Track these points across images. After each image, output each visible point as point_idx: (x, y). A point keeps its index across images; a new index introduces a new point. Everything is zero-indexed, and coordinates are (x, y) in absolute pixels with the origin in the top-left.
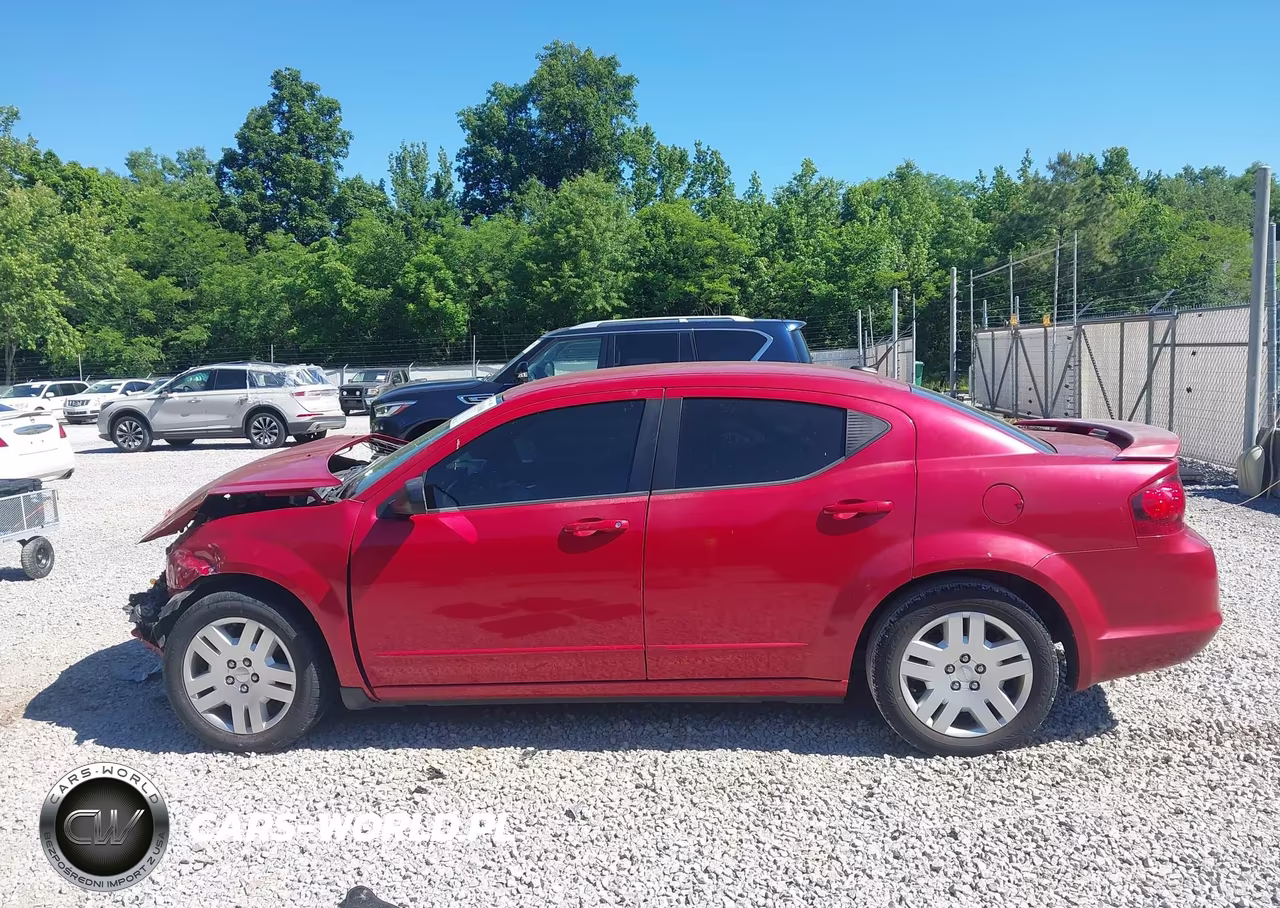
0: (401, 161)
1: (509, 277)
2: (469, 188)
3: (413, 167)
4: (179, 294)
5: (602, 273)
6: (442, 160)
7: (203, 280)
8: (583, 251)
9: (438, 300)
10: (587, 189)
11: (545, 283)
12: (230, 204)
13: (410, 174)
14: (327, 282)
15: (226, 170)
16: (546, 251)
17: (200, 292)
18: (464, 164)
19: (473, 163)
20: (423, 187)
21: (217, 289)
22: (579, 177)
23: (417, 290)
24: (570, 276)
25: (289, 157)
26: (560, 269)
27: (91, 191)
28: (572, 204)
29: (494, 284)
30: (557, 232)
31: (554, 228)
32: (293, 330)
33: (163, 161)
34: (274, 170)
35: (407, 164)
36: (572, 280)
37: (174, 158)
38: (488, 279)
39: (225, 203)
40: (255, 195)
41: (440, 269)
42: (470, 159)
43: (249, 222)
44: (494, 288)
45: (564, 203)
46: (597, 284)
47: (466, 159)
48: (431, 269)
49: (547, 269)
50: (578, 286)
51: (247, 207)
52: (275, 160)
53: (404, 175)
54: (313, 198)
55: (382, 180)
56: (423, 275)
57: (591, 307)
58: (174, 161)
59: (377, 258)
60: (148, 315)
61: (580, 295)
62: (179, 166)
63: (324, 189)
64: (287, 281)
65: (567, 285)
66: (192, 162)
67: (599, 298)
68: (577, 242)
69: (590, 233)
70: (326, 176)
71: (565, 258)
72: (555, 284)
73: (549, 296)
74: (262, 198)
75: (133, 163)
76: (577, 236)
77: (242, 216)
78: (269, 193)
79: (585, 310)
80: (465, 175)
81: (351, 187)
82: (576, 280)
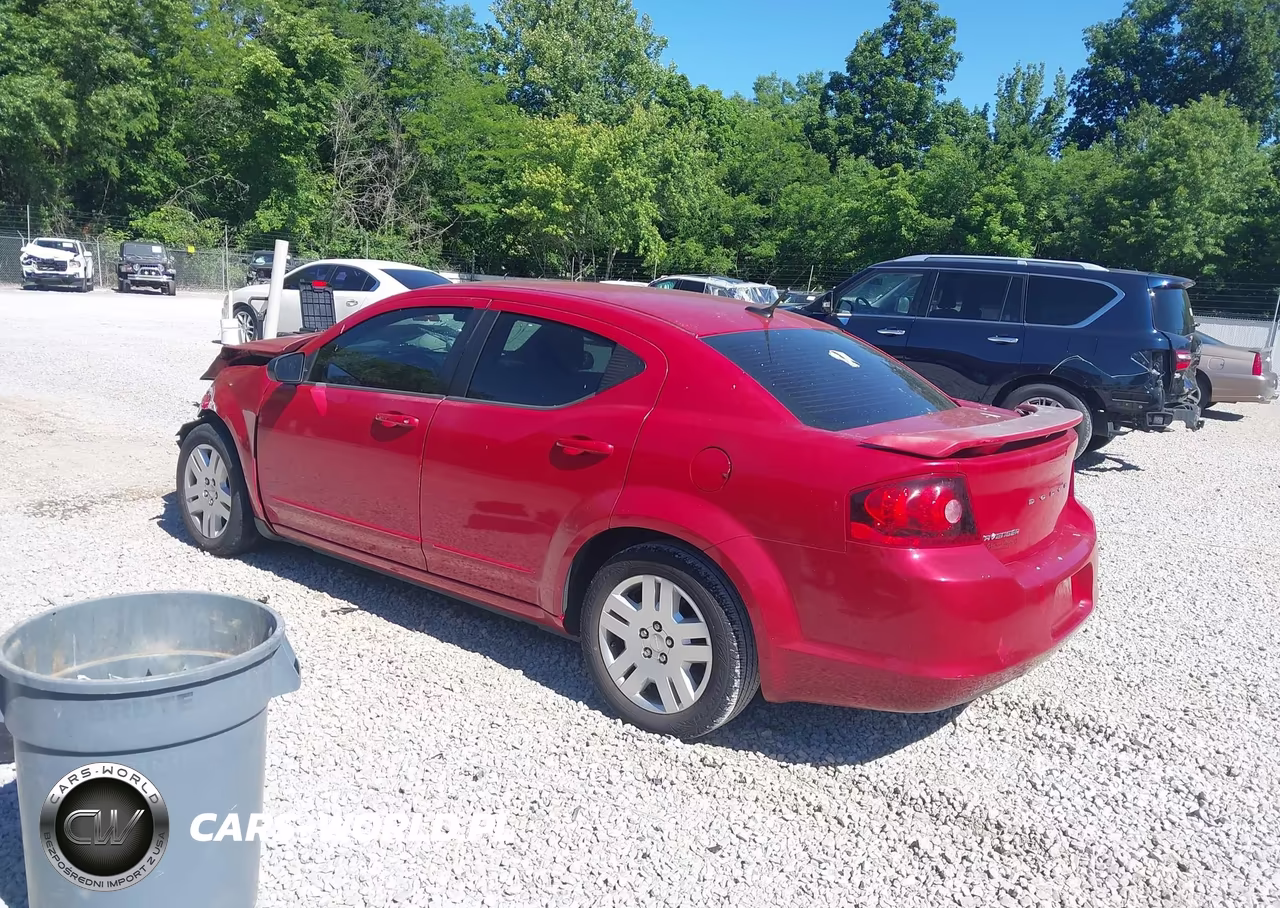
0: (1011, 84)
1: (1088, 213)
2: (1080, 114)
3: (1024, 90)
4: (757, 211)
5: (1200, 214)
6: (1058, 82)
7: (783, 199)
8: (1181, 188)
9: (1000, 235)
10: (1201, 117)
11: (1125, 222)
12: (827, 126)
13: (1018, 98)
14: (893, 207)
15: (831, 93)
16: (1135, 186)
17: (778, 211)
18: (1079, 87)
19: (1090, 85)
20: (1029, 113)
21: (793, 209)
22: (1194, 102)
23: (982, 222)
24: (1157, 216)
25: (889, 81)
26: (1148, 208)
27: (710, 111)
28: (1178, 134)
29: (1069, 219)
30: (1154, 165)
31: (1152, 159)
32: (851, 254)
33: (784, 84)
34: (873, 95)
35: (1017, 89)
36: (1159, 221)
37: (794, 83)
38: (1061, 214)
39: (823, 125)
40: (851, 118)
41: (1010, 202)
42: (1088, 81)
43: (841, 144)
44: (1066, 224)
45: (1170, 132)
46: (1191, 226)
47: (1083, 81)
48: (1001, 201)
49: (1132, 207)
50: (1164, 228)
51: (841, 130)
52: (878, 82)
53: (1011, 98)
54: (905, 122)
55: (986, 105)
56: (991, 206)
57: (1176, 252)
58: (794, 84)
59: (946, 187)
60: (728, 229)
61: (1165, 238)
62: (797, 90)
63: (918, 113)
64: (856, 204)
65: (1150, 225)
66: (809, 84)
67: (1190, 241)
68: (1175, 178)
69: (1193, 167)
70: (922, 98)
71: (1156, 196)
72: (1137, 225)
73: (1126, 237)
74: (857, 121)
75: (758, 87)
76: (1176, 170)
77: (835, 139)
78: (867, 116)
79: (1169, 256)
80: (1079, 100)
81: (946, 113)
82: (1163, 221)
